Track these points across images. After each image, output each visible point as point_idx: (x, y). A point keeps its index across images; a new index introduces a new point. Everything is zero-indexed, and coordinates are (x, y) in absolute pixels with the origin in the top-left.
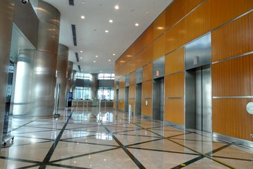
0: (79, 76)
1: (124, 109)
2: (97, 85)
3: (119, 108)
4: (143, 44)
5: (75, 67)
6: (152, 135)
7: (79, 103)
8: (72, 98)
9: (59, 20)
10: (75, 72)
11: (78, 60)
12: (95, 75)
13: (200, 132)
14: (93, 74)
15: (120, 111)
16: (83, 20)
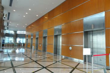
0: (7, 31)
1: (30, 47)
2: (16, 36)
6: (42, 57)
7: (8, 44)
8: (4, 42)
9: (3, 10)
11: (8, 25)
12: (15, 32)
13: (58, 55)
14: (14, 31)
15: (28, 48)
16: (14, 12)
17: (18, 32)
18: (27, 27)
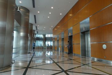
0: (37, 36)
1: (57, 49)
2: (45, 39)
3: (55, 49)
4: (64, 22)
5: (36, 32)
8: (35, 45)
10: (36, 34)
11: (37, 29)
13: (87, 57)
14: (43, 35)
15: (55, 50)
16: (38, 13)
17: (47, 36)
18: (54, 29)
